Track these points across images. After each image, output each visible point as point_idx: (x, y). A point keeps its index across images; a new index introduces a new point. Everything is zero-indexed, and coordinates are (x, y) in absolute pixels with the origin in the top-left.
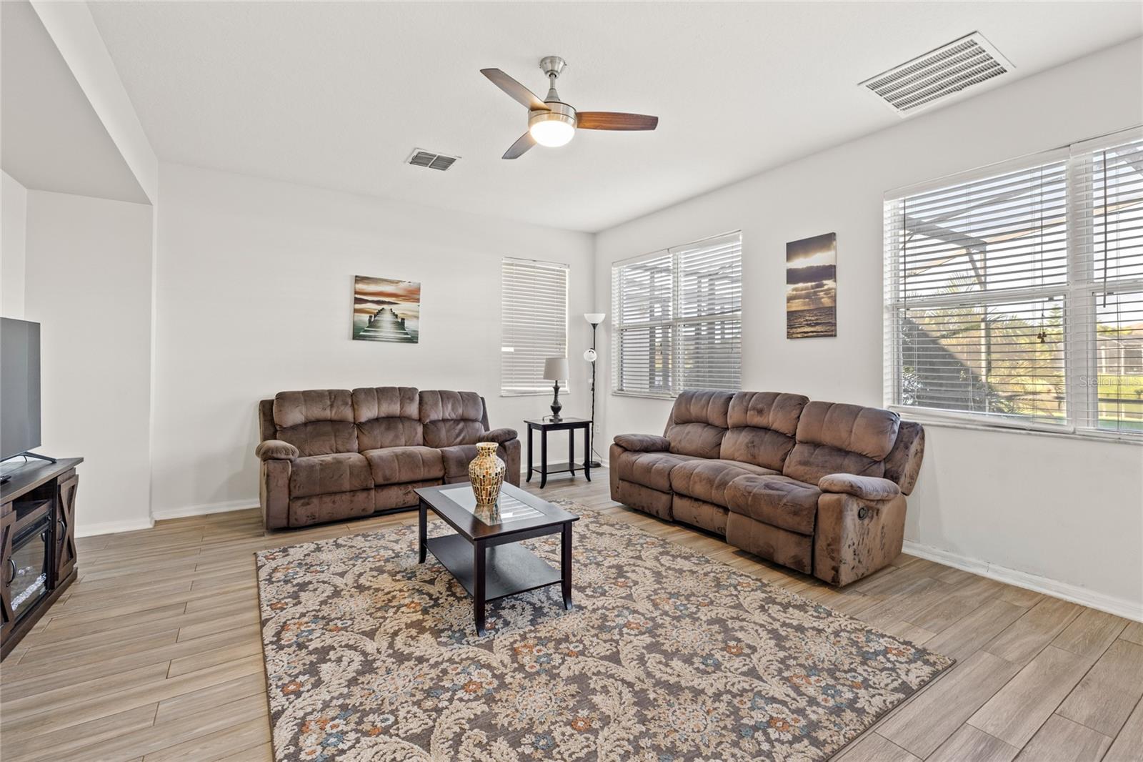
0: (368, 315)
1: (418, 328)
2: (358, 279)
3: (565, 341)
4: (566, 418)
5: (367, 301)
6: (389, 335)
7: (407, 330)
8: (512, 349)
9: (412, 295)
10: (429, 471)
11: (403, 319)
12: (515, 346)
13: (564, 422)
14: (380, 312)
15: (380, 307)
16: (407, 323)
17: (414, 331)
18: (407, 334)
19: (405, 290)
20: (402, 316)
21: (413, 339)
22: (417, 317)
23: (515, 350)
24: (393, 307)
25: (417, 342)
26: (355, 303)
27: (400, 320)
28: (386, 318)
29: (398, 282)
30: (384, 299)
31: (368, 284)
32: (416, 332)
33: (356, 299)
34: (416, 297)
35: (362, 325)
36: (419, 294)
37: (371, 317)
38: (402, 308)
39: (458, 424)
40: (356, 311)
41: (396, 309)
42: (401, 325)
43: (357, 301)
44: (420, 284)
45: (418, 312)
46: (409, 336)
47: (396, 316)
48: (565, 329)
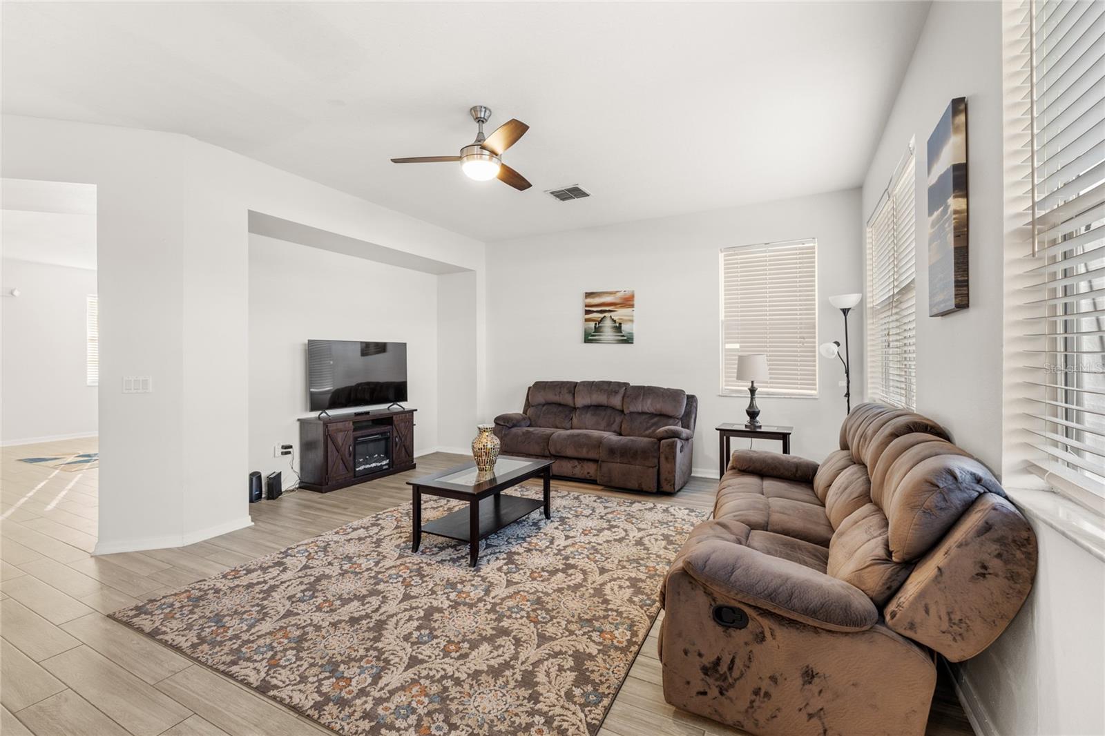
0: (594, 323)
1: (632, 330)
2: (588, 295)
3: (815, 333)
4: (765, 426)
5: (593, 312)
6: (610, 337)
7: (624, 333)
8: (737, 346)
9: (628, 302)
10: (588, 453)
11: (620, 324)
12: (742, 342)
13: (763, 429)
14: (603, 319)
15: (602, 316)
16: (623, 327)
17: (629, 333)
18: (623, 336)
19: (621, 298)
20: (620, 321)
21: (628, 340)
22: (632, 321)
23: (741, 347)
24: (612, 314)
25: (632, 343)
26: (586, 314)
27: (617, 325)
28: (608, 324)
29: (615, 293)
30: (606, 308)
31: (593, 298)
32: (631, 334)
33: (586, 311)
34: (631, 303)
35: (590, 331)
36: (633, 301)
37: (596, 324)
38: (620, 314)
39: (653, 418)
40: (587, 320)
41: (615, 316)
42: (618, 329)
43: (587, 312)
44: (633, 291)
45: (632, 316)
46: (625, 338)
47: (615, 321)
48: (814, 319)
